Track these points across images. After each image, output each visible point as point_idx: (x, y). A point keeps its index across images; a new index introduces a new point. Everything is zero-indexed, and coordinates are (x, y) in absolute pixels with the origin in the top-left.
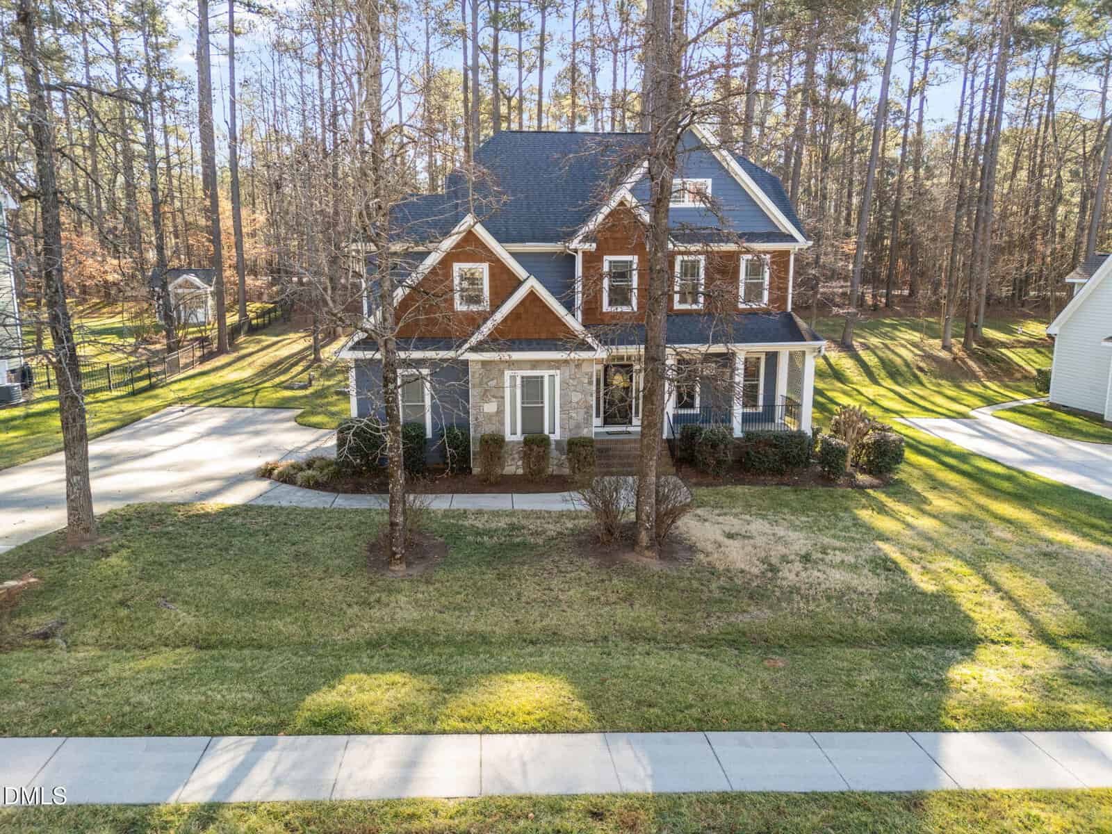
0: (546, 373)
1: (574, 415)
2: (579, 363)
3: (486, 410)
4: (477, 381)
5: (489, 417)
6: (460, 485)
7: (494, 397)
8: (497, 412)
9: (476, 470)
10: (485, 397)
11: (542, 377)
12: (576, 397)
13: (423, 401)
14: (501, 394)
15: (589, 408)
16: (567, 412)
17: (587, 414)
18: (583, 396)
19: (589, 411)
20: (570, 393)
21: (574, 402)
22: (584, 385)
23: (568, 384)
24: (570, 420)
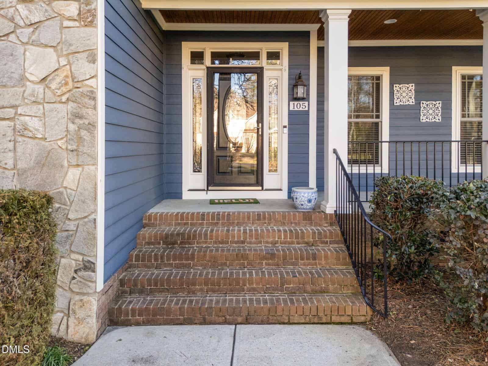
12: (40, 63)
15: (86, 100)
16: (10, 112)
17: (77, 121)
18: (63, 61)
19: (84, 111)
20: (21, 49)
21: (32, 78)
22: (66, 23)
23: (12, 20)
24: (20, 139)
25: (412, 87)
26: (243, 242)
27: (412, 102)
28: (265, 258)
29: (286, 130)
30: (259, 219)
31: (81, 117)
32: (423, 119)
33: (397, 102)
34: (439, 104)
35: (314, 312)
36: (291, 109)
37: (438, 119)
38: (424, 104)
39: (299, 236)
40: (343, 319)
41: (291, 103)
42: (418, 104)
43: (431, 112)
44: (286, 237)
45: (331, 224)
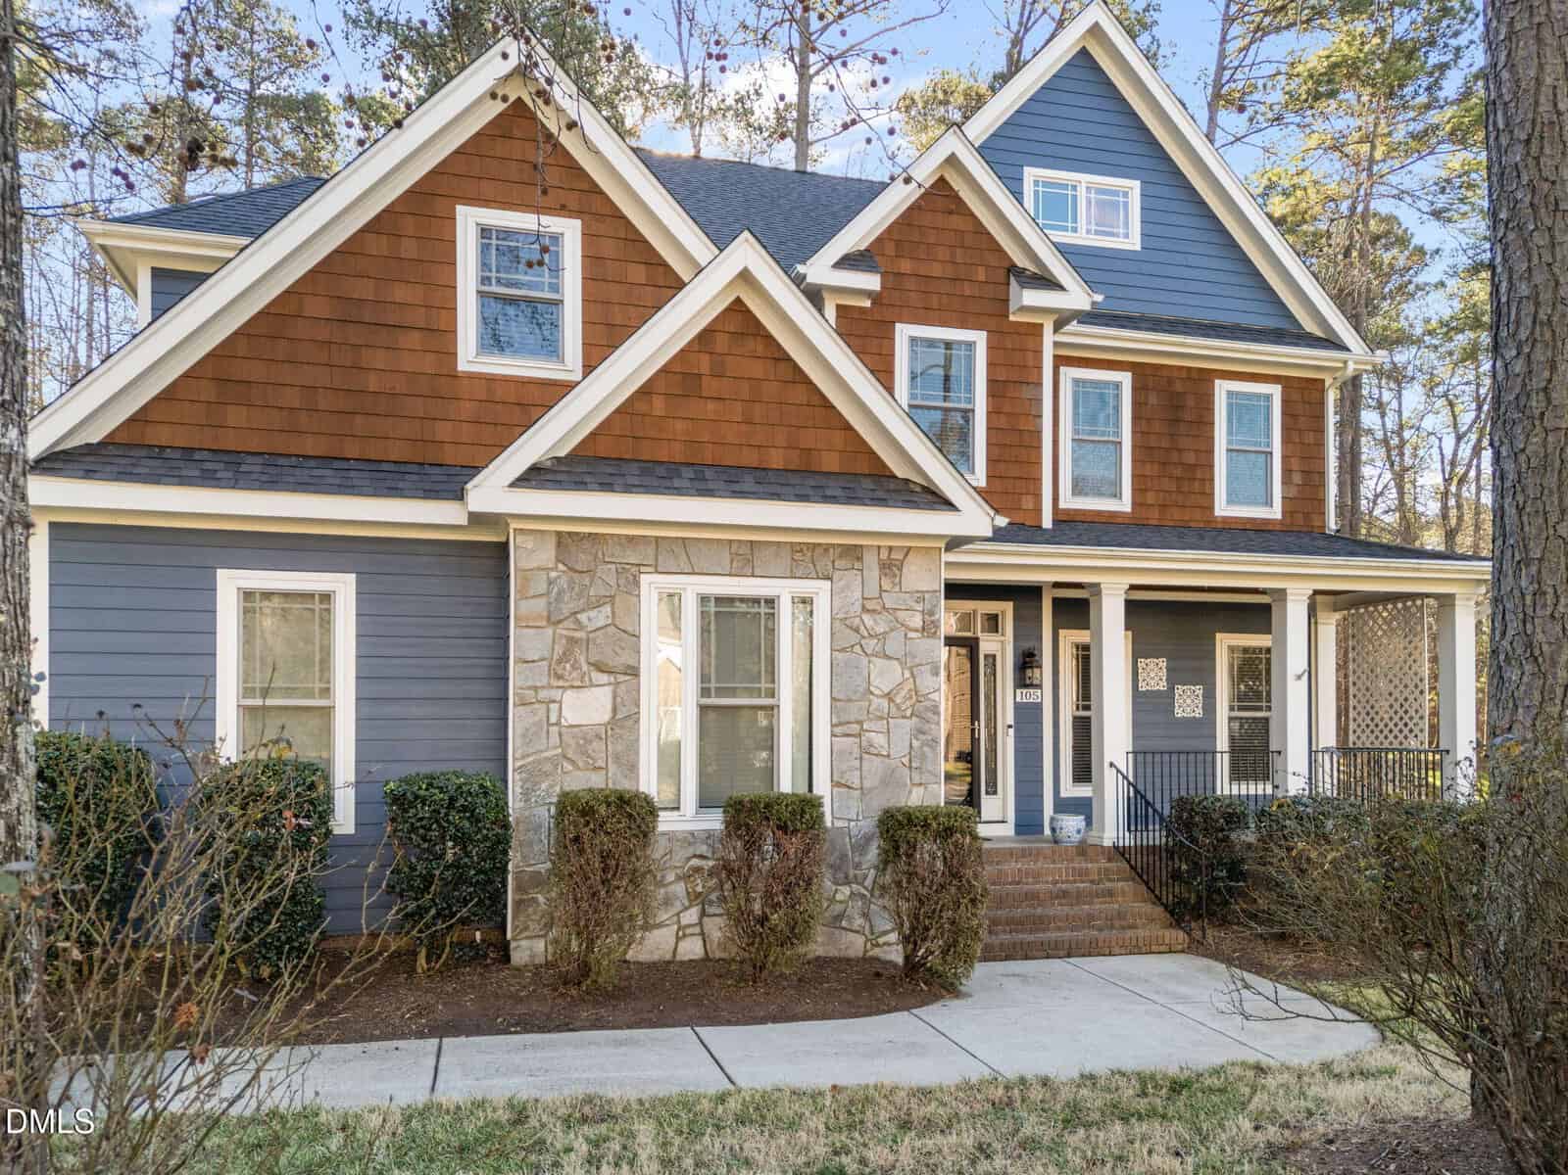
0: (783, 590)
1: (880, 740)
2: (893, 559)
3: (570, 717)
4: (539, 606)
5: (585, 737)
6: (469, 1000)
7: (600, 668)
8: (614, 722)
9: (528, 948)
10: (563, 667)
11: (771, 602)
12: (885, 676)
13: (326, 692)
14: (626, 658)
15: (930, 715)
16: (856, 728)
17: (921, 737)
18: (907, 674)
19: (926, 727)
20: (865, 660)
21: (877, 692)
22: (911, 635)
23: (857, 630)
24: (866, 756)
25: (1163, 663)
26: (1018, 883)
27: (1163, 686)
28: (1057, 897)
29: (1011, 731)
30: (1023, 856)
31: (924, 733)
32: (1179, 713)
33: (1143, 687)
34: (1199, 690)
35: (1134, 942)
36: (1018, 699)
37: (1199, 713)
38: (1179, 689)
39: (1082, 874)
40: (1162, 948)
41: (1018, 691)
42: (1171, 689)
43: (1189, 701)
44: (1067, 875)
45: (1110, 860)
